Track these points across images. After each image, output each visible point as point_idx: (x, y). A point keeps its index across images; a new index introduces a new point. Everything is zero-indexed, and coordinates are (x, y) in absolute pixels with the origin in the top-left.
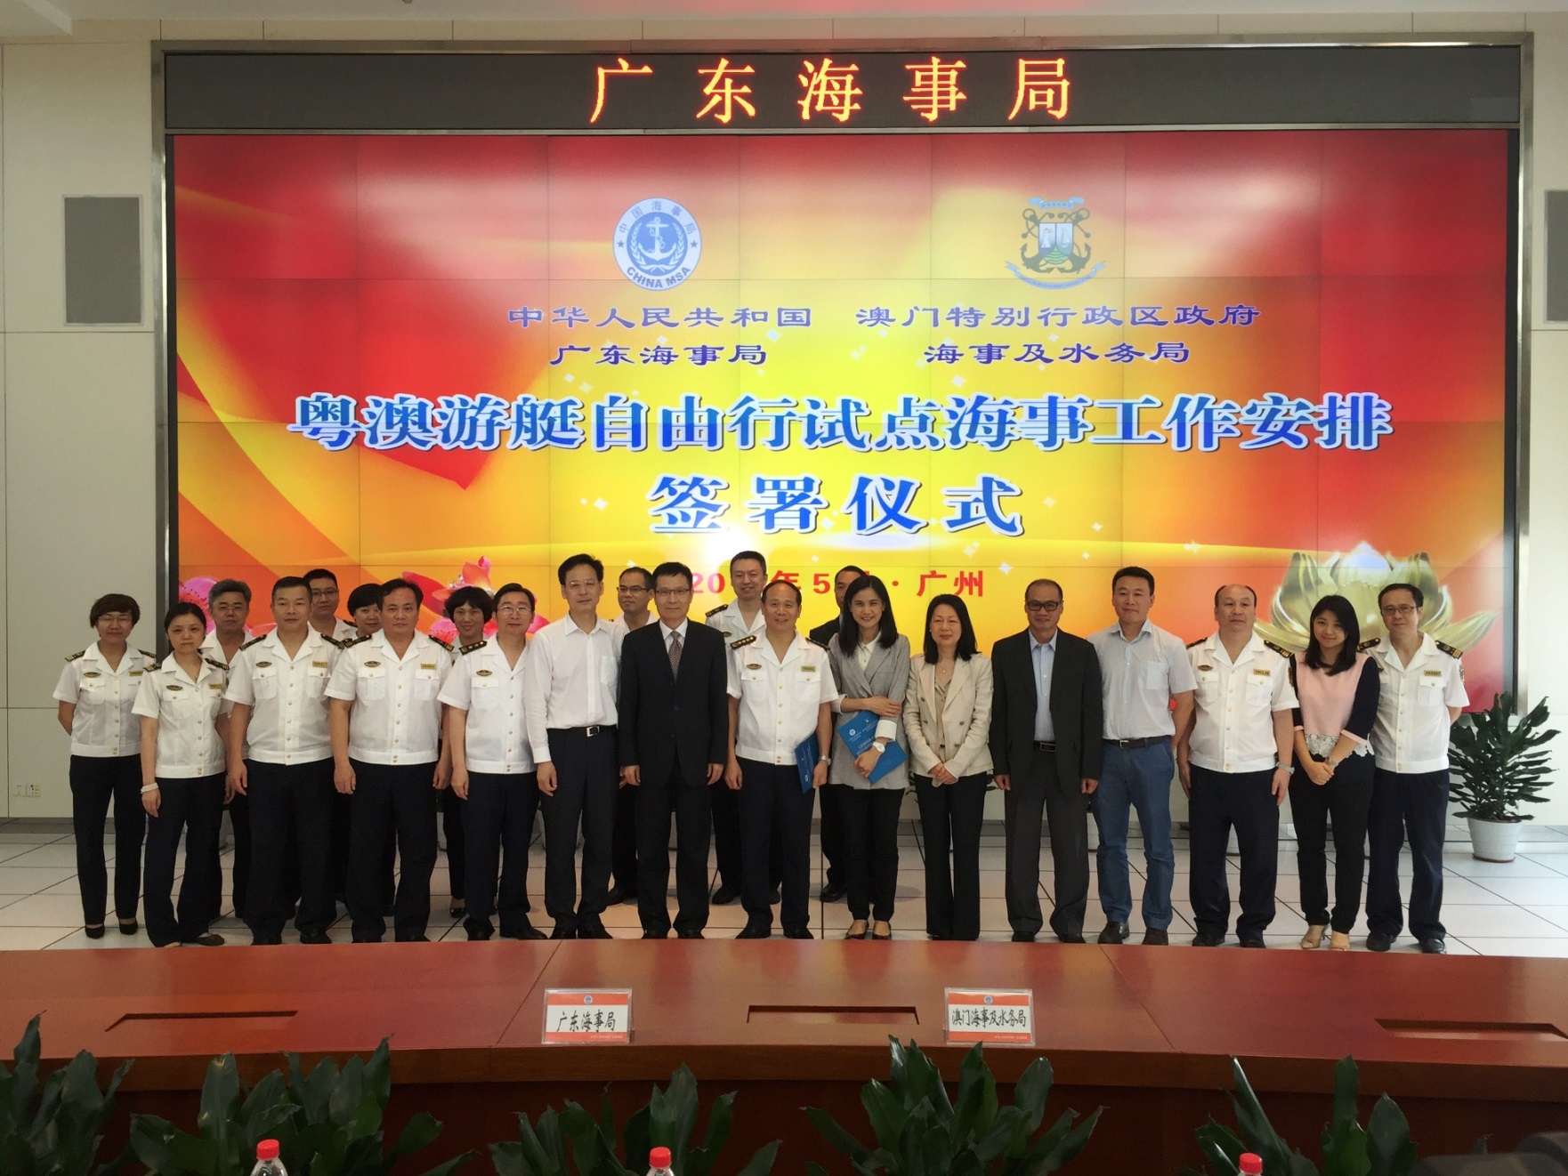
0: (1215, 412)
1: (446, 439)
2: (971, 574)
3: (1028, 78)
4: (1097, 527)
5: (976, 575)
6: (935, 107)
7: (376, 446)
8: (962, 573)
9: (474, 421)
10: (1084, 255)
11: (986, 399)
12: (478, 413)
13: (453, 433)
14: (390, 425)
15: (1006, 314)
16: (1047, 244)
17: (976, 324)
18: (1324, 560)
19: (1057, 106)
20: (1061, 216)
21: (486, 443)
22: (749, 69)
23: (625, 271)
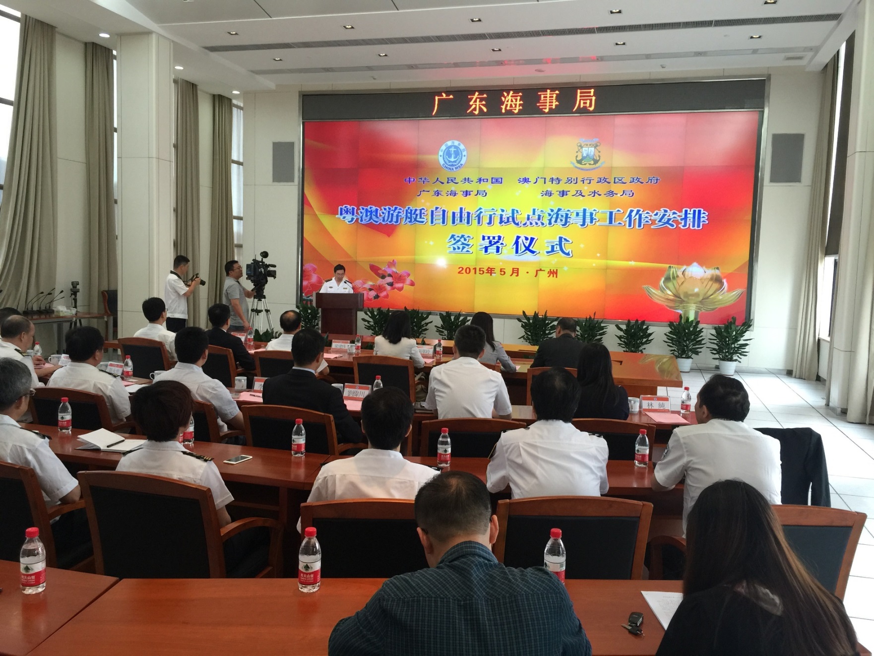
0: (643, 215)
1: (384, 220)
2: (553, 270)
3: (581, 96)
4: (598, 255)
5: (555, 271)
6: (548, 107)
7: (362, 223)
8: (550, 270)
9: (392, 214)
10: (598, 159)
11: (561, 209)
12: (394, 212)
13: (386, 218)
14: (367, 216)
15: (570, 180)
16: (585, 155)
17: (559, 183)
18: (680, 269)
19: (590, 106)
20: (590, 145)
21: (395, 222)
22: (485, 96)
23: (442, 165)
